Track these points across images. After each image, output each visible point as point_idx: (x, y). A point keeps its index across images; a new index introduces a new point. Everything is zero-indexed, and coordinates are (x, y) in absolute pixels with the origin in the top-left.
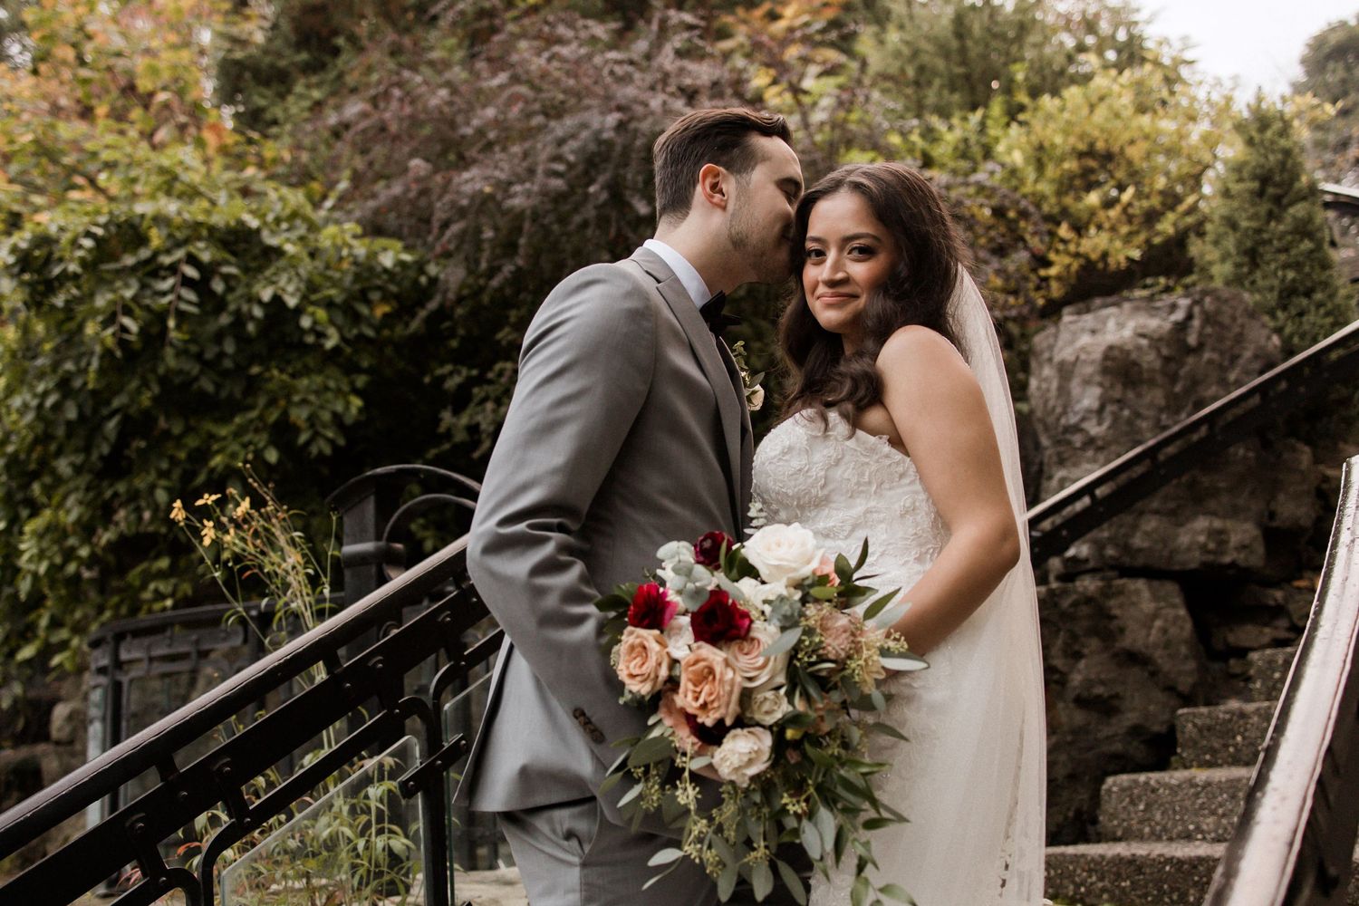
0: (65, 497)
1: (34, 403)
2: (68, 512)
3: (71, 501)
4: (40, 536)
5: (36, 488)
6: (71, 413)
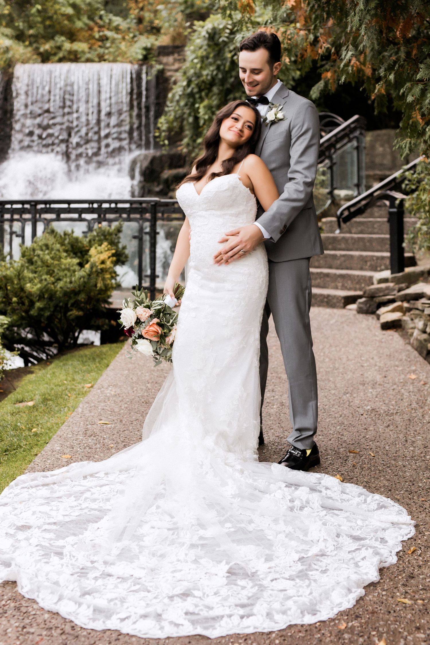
0: (212, 96)
1: (210, 73)
2: (213, 101)
3: (214, 98)
4: (205, 107)
5: (203, 94)
6: (220, 76)
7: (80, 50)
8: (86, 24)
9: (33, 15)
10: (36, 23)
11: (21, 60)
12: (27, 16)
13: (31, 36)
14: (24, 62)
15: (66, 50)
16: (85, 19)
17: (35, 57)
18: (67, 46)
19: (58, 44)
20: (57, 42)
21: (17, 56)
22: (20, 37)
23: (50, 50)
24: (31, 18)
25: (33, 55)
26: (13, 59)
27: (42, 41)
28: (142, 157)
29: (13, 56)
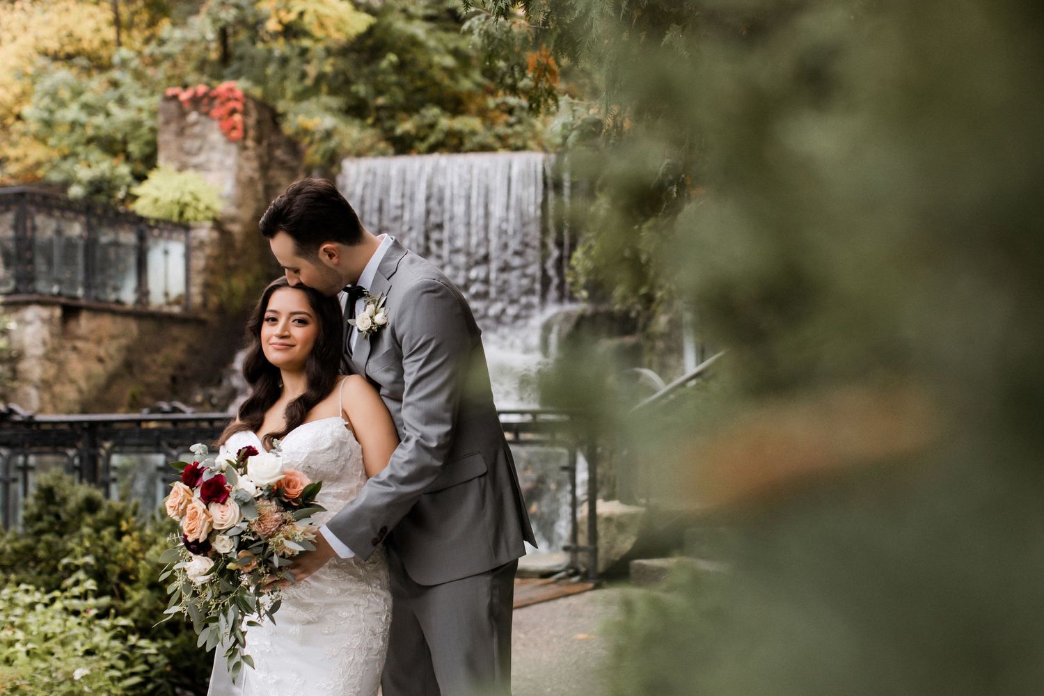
7: (466, 129)
8: (479, 85)
9: (384, 72)
10: (389, 85)
11: (354, 152)
12: (374, 74)
13: (379, 108)
14: (359, 155)
15: (442, 131)
16: (477, 76)
17: (382, 145)
18: (445, 123)
19: (427, 121)
20: (424, 117)
21: (347, 145)
22: (356, 110)
23: (413, 131)
24: (380, 78)
25: (380, 140)
26: (339, 151)
27: (401, 115)
28: (561, 317)
29: (340, 144)
